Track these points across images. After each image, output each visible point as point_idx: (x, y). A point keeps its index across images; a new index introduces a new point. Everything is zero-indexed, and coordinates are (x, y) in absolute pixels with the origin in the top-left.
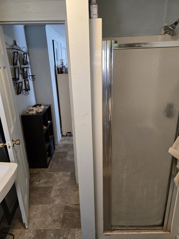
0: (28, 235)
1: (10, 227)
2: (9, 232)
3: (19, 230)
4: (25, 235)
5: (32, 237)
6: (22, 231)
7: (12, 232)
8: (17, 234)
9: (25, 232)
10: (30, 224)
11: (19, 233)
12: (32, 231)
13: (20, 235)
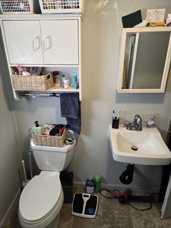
0: (156, 222)
1: (156, 203)
2: (152, 204)
3: (157, 212)
4: (155, 219)
5: (156, 226)
6: (158, 214)
7: (153, 206)
8: (153, 211)
9: (158, 218)
10: (166, 220)
11: (155, 213)
12: (161, 224)
13: (153, 214)
